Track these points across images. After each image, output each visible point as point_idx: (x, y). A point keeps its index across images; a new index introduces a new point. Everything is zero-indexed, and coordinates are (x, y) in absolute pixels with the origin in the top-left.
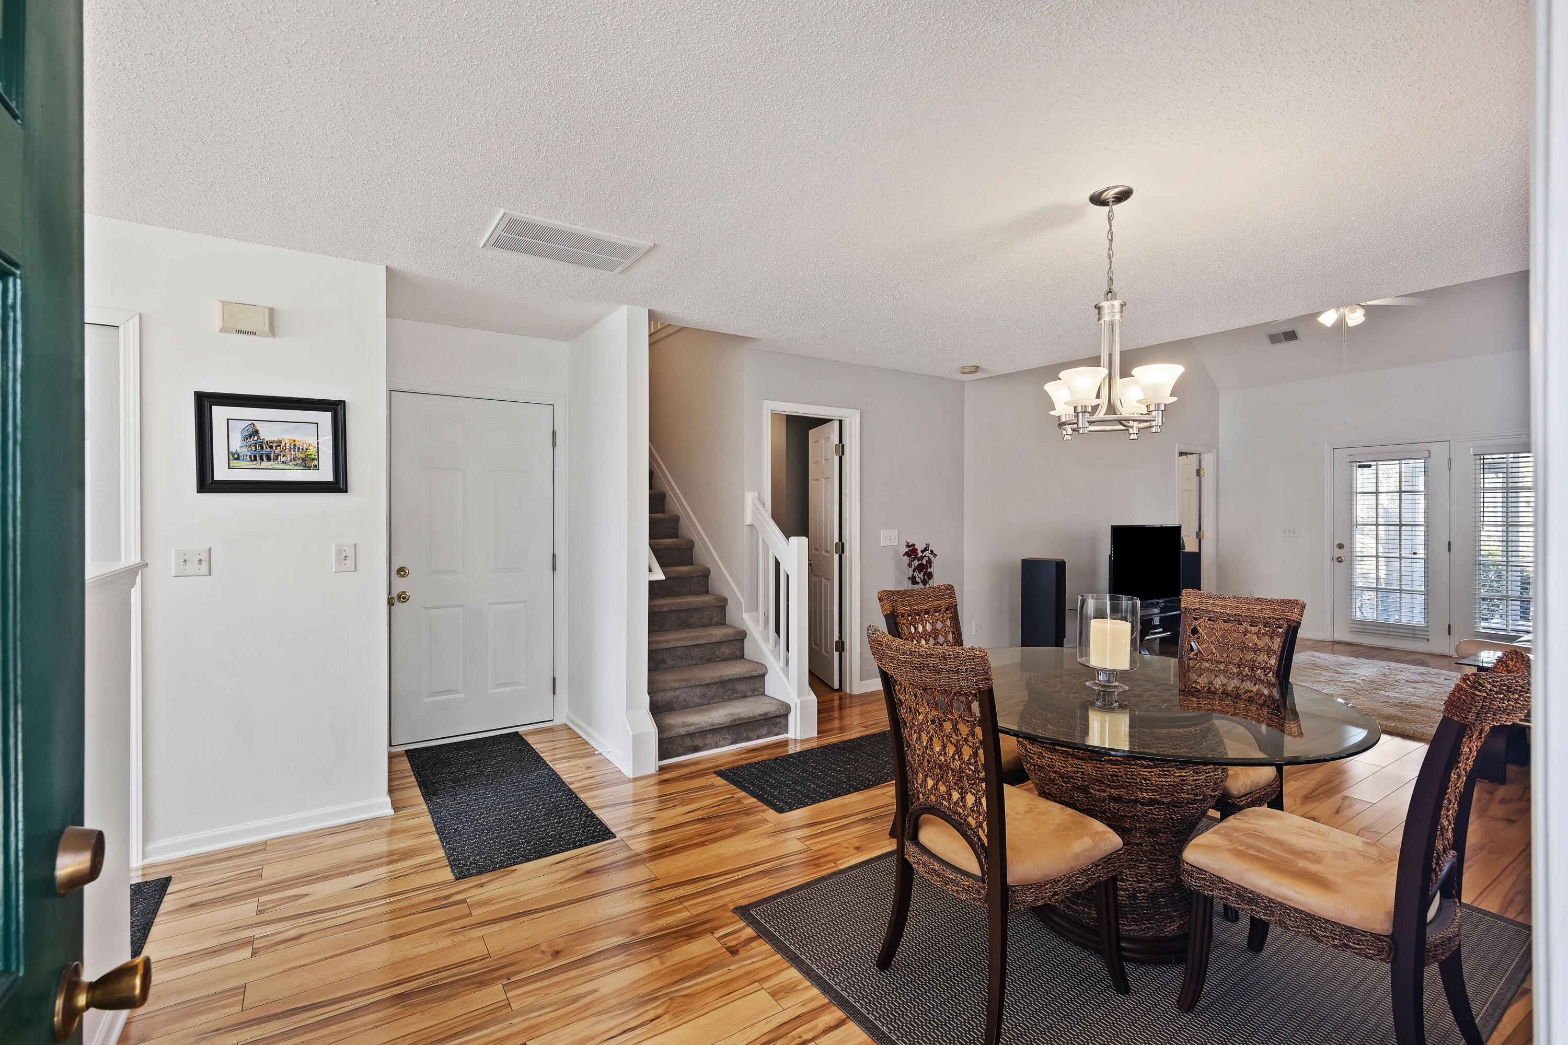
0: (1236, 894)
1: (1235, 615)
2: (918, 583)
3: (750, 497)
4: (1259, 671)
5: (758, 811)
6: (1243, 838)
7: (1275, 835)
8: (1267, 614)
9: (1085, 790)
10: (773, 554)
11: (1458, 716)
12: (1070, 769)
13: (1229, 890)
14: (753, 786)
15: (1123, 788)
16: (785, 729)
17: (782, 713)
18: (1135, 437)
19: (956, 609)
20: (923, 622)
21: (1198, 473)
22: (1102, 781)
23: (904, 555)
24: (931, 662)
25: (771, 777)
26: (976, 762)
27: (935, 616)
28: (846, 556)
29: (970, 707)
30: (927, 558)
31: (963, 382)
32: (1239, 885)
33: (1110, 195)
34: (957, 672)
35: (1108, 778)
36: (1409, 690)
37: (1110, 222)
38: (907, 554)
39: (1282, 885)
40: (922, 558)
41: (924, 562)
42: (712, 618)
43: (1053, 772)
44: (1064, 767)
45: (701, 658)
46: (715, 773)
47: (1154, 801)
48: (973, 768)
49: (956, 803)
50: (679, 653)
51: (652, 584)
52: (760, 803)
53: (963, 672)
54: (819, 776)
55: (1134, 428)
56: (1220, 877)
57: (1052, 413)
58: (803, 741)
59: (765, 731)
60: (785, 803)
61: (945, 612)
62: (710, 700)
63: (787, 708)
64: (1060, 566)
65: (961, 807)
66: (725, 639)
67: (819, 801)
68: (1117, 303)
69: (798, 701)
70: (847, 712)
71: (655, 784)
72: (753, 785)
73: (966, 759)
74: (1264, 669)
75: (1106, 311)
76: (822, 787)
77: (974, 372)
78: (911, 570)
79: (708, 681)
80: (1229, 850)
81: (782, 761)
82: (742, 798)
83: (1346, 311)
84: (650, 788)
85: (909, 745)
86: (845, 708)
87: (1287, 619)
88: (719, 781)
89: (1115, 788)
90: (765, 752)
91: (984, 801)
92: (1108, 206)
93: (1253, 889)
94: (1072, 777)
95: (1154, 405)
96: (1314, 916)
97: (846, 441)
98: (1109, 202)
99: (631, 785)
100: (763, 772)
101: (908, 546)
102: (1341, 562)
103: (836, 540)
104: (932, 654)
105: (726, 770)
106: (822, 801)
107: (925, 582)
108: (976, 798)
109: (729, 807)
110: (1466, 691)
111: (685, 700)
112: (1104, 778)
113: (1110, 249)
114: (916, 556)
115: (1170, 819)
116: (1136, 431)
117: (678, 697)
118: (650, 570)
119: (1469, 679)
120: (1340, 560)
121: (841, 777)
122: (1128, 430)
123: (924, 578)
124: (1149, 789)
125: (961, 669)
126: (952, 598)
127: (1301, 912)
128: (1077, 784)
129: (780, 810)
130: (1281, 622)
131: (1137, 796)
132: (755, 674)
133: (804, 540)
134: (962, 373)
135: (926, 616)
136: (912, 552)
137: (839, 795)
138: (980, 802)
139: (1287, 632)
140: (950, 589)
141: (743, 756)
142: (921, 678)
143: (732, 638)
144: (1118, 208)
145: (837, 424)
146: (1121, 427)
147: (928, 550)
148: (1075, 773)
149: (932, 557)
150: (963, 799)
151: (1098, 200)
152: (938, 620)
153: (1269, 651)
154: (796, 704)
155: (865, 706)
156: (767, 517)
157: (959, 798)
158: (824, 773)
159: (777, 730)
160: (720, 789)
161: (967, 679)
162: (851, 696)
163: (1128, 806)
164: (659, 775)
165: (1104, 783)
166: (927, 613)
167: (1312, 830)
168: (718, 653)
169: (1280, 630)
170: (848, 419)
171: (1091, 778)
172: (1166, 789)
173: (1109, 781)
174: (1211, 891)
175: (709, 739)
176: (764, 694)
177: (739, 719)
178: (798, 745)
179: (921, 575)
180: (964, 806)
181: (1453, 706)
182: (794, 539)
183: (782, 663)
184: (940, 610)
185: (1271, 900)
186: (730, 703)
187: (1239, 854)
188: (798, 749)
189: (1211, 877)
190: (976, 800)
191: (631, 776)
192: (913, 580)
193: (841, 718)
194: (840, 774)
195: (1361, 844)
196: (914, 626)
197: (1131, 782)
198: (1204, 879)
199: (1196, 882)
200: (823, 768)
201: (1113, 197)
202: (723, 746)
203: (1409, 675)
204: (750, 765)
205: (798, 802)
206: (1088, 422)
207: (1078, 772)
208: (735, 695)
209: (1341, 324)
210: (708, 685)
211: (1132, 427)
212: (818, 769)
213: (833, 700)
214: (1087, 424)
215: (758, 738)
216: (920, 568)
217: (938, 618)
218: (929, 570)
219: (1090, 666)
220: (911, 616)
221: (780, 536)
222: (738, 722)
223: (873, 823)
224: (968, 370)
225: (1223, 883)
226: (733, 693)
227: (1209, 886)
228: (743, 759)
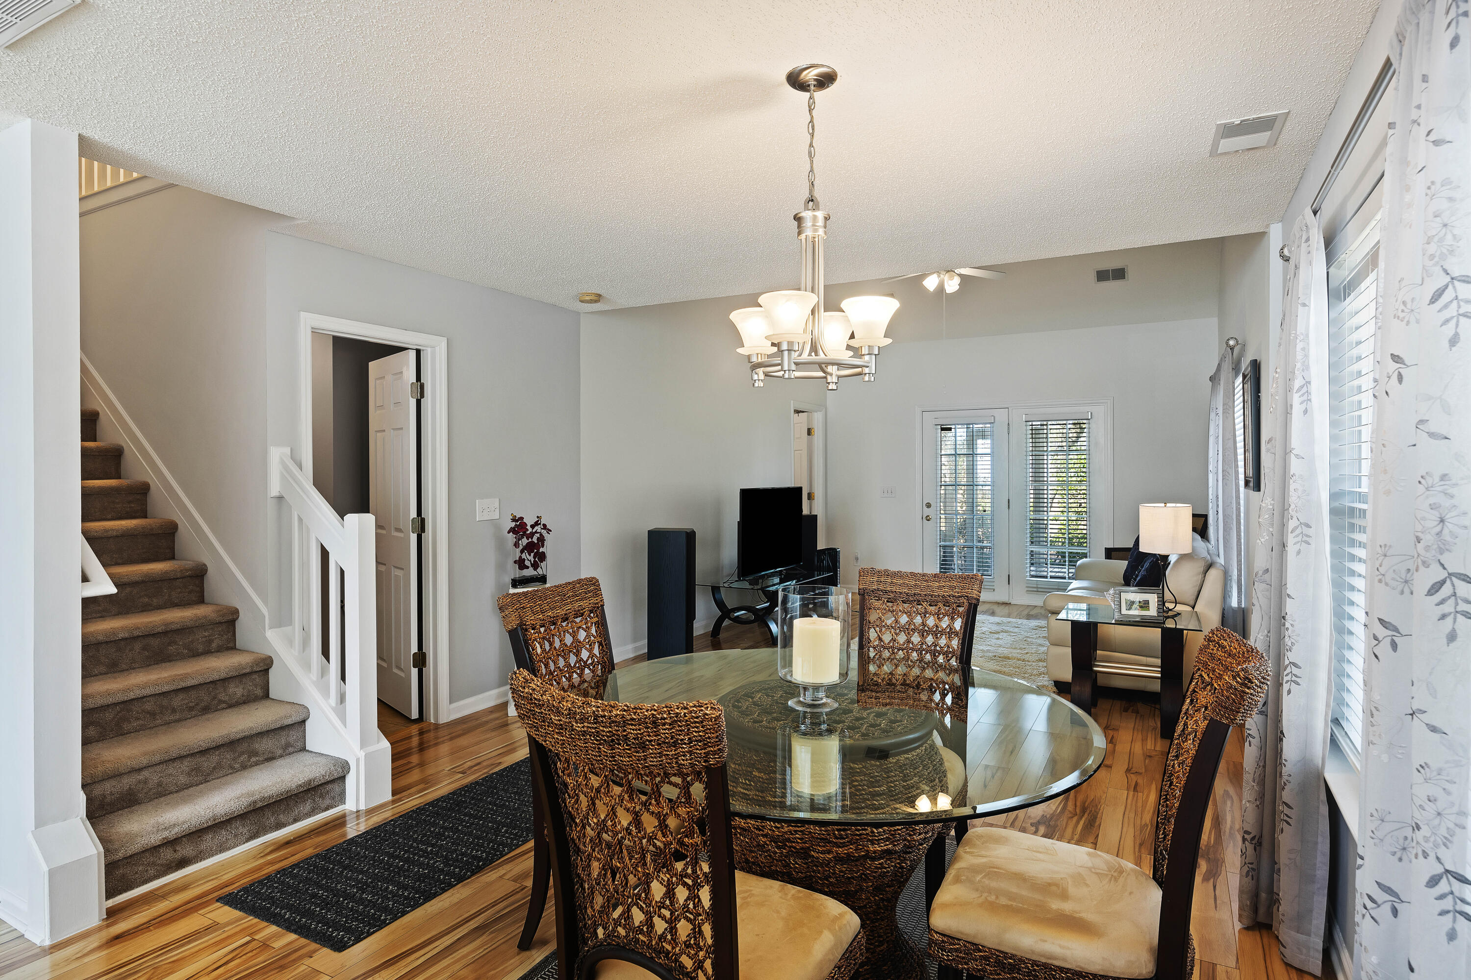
0: (996, 962)
1: (915, 594)
2: (528, 567)
3: (277, 455)
4: (941, 657)
5: (301, 958)
6: (986, 881)
7: (1015, 868)
8: (946, 592)
9: (804, 854)
10: (317, 539)
11: (1227, 718)
12: (786, 829)
13: (986, 958)
14: (290, 910)
15: (851, 844)
16: (341, 798)
17: (336, 775)
18: (834, 387)
19: (603, 610)
20: (560, 633)
21: (809, 432)
22: (827, 839)
23: (509, 532)
24: (632, 731)
25: (320, 887)
26: (694, 871)
27: (576, 623)
28: (428, 536)
29: (689, 792)
30: (538, 535)
31: (578, 314)
32: (997, 951)
33: (810, 76)
34: (675, 744)
35: (834, 834)
36: (994, 641)
37: (810, 110)
38: (512, 530)
39: (1046, 941)
40: (532, 534)
41: (535, 539)
42: (210, 642)
43: (762, 835)
44: (778, 828)
45: (191, 709)
46: (219, 900)
47: (884, 853)
48: (690, 882)
49: (662, 937)
50: (148, 706)
51: (87, 602)
52: (303, 941)
53: (685, 744)
54: (401, 869)
55: (834, 376)
56: (976, 944)
57: (740, 350)
58: (370, 812)
59: (308, 806)
60: (348, 930)
61: (589, 616)
62: (208, 775)
63: (345, 767)
64: (690, 536)
65: (670, 943)
66: (235, 674)
67: (404, 913)
68: (820, 214)
69: (362, 754)
70: (431, 753)
71: (99, 948)
72: (290, 908)
73: (679, 870)
74: (946, 654)
75: (808, 224)
76: (405, 887)
77: (596, 301)
78: (518, 550)
79: (204, 746)
80: (981, 905)
81: (337, 854)
82: (269, 939)
83: (946, 277)
84: (86, 960)
85: (578, 851)
86: (429, 747)
87: (967, 596)
88: (225, 913)
89: (843, 845)
90: (309, 842)
91: (707, 929)
92: (808, 91)
93: (1014, 952)
94: (789, 840)
95: (867, 347)
96: (1081, 972)
97: (426, 378)
98: (809, 86)
99: (45, 963)
100: (307, 880)
101: (514, 520)
102: (928, 520)
103: (413, 514)
104: (632, 719)
105: (239, 892)
106: (408, 912)
107: (535, 566)
108: (694, 925)
109: (245, 962)
110: (1236, 689)
111: (160, 784)
112: (829, 835)
113: (811, 145)
114: (525, 532)
115: (900, 868)
116: (835, 380)
117: (146, 782)
118: (85, 579)
119: (1239, 675)
120: (928, 519)
121: (434, 863)
122: (825, 378)
123: (535, 561)
124: (882, 839)
125: (682, 740)
126: (597, 595)
127: (1068, 970)
128: (795, 848)
129: (340, 946)
130: (962, 600)
131: (867, 851)
132: (289, 721)
133: (369, 519)
134: (582, 301)
135: (564, 624)
136: (519, 528)
137: (435, 895)
138: (701, 932)
139: (968, 611)
140: (594, 584)
141: (269, 858)
142: (614, 757)
143: (248, 670)
144: (820, 95)
145: (412, 355)
146: (821, 374)
147: (540, 524)
148: (792, 834)
149: (544, 532)
150: (673, 930)
151: (795, 81)
152: (580, 627)
153: (951, 633)
154: (358, 760)
155: (458, 739)
156: (307, 487)
157: (666, 929)
158: (407, 861)
159: (328, 802)
160: (230, 930)
161: (691, 753)
162: (437, 727)
163: (856, 865)
164: (108, 926)
165: (830, 842)
166: (565, 619)
167: (1041, 850)
168: (222, 696)
169: (961, 609)
170: (429, 350)
171: (813, 837)
172: (899, 834)
173: (836, 838)
174: (967, 964)
175: (209, 841)
176: (303, 749)
177: (263, 799)
178: (362, 820)
179: (531, 558)
180: (674, 940)
181: (1222, 706)
182: (352, 518)
183: (333, 700)
184: (582, 615)
185: (1035, 963)
186: (245, 773)
187: (992, 907)
188: (363, 828)
189: (965, 946)
190: (694, 929)
191: (47, 943)
192: (521, 564)
193: (422, 765)
194: (433, 858)
195: (1086, 857)
196: (549, 641)
197: (861, 835)
198: (956, 950)
199: (948, 956)
200: (406, 852)
201: (815, 80)
202: (233, 847)
203: (990, 625)
204: (283, 872)
205: (369, 924)
206: (795, 363)
207: (795, 831)
208: (253, 759)
209: (941, 288)
210: (204, 752)
211: (831, 375)
212: (398, 857)
213: (410, 737)
214: (793, 367)
215: (296, 821)
216: (530, 548)
217: (579, 625)
218: (541, 550)
219: (794, 681)
220: (544, 626)
221: (329, 512)
222: (260, 804)
223: (492, 933)
224: (587, 298)
225: (980, 951)
226: (250, 757)
227: (963, 958)
228: (272, 863)
